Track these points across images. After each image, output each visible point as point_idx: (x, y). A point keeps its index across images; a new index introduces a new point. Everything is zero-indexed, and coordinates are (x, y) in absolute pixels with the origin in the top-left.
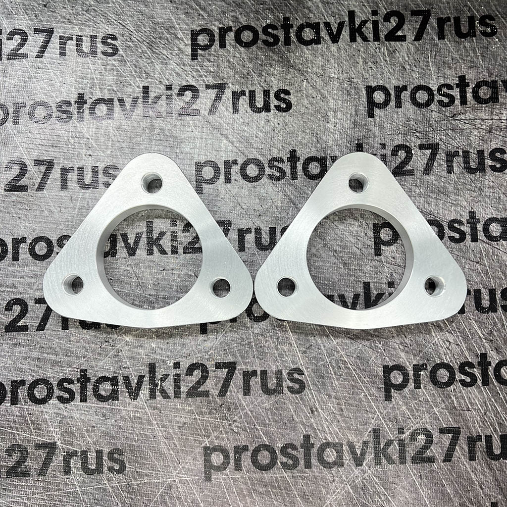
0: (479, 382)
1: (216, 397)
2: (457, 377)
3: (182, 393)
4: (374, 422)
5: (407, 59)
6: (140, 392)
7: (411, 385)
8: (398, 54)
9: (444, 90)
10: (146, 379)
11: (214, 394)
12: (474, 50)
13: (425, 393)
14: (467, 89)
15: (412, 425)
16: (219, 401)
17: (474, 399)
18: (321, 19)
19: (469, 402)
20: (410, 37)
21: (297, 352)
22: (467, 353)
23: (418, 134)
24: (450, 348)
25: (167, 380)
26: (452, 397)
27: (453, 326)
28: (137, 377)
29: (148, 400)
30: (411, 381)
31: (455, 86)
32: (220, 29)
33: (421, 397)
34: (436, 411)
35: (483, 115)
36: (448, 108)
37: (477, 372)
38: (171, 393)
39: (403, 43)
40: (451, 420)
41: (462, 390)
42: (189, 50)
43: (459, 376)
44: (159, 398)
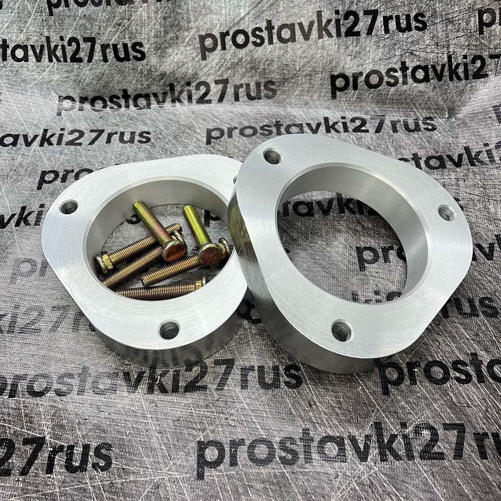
0: (475, 379)
2: (451, 374)
5: (371, 143)
7: (407, 382)
8: (363, 140)
14: (420, 161)
15: (414, 419)
17: (472, 396)
18: (304, 122)
19: (468, 399)
22: (457, 352)
24: (440, 347)
26: (450, 393)
31: (410, 160)
32: (229, 128)
33: (419, 393)
34: (435, 406)
37: (470, 369)
39: (367, 134)
40: (453, 416)
41: (459, 387)
42: (205, 140)
43: (453, 374)
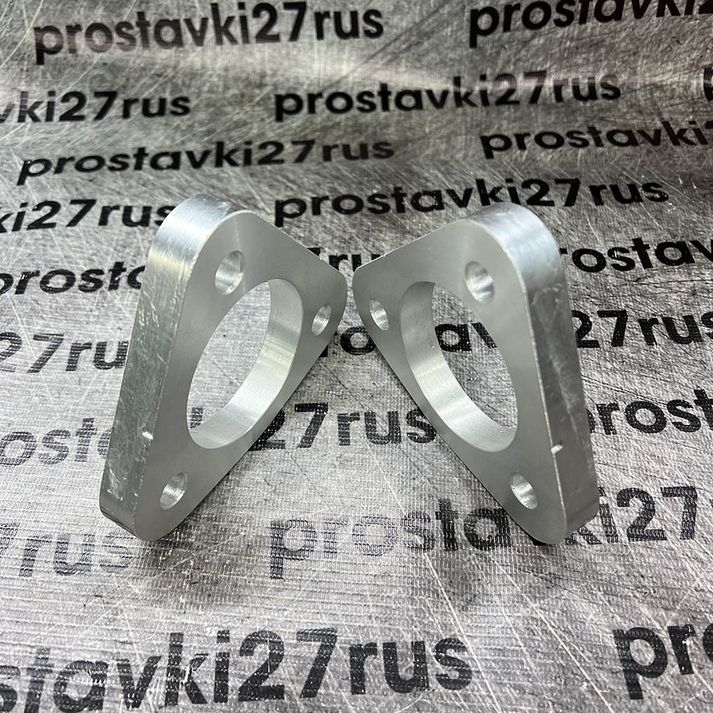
1: (297, 699)
3: (230, 691)
6: (148, 691)
9: (617, 254)
10: (163, 663)
11: (294, 693)
12: (644, 214)
13: (704, 682)
16: (303, 707)
20: (559, 202)
21: (450, 609)
23: (593, 300)
25: (202, 665)
29: (160, 707)
30: (672, 659)
35: (678, 277)
36: (628, 272)
38: (209, 691)
44: (184, 702)
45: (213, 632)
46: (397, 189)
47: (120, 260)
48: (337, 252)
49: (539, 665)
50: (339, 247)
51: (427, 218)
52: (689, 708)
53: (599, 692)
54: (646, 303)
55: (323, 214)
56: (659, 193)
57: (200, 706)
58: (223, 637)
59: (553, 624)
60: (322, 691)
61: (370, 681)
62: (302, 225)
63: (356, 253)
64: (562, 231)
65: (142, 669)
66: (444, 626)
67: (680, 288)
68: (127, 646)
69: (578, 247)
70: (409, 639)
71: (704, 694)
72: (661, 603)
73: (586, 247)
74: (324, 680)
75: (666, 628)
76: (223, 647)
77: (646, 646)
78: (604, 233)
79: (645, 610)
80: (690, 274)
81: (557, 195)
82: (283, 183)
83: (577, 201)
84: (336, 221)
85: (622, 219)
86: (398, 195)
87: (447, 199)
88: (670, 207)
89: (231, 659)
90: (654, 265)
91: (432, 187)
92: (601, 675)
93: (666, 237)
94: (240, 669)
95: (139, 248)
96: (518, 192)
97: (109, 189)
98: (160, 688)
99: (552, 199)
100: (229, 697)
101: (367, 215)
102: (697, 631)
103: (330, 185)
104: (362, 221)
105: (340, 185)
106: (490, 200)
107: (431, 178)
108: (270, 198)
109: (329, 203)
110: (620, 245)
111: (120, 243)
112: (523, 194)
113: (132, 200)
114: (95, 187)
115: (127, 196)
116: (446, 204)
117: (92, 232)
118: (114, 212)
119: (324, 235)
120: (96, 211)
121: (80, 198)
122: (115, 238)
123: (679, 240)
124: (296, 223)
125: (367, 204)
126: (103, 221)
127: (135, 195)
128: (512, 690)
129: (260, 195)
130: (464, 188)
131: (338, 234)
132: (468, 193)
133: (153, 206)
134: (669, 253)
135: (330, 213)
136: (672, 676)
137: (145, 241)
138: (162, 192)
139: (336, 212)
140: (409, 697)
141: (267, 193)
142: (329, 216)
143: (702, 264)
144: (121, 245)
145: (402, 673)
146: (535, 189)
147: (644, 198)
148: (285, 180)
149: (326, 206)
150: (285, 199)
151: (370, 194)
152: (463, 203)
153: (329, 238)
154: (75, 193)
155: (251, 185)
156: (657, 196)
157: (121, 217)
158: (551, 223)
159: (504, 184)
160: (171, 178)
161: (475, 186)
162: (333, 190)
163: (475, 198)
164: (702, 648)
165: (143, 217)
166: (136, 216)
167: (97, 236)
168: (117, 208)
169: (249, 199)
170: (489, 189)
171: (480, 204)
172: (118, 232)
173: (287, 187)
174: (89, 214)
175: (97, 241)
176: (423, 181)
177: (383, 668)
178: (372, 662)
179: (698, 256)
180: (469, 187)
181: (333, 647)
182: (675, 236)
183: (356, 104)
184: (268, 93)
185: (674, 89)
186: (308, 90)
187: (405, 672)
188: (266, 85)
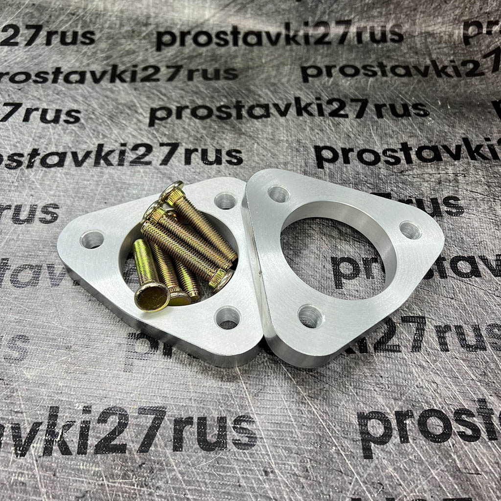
1: (135, 453)
3: (89, 447)
4: (353, 489)
6: (31, 446)
9: (389, 153)
10: (43, 427)
11: (133, 449)
12: (411, 125)
13: (416, 449)
16: (138, 459)
20: (352, 115)
21: (246, 395)
23: (368, 185)
25: (71, 429)
27: (437, 365)
28: (32, 424)
29: (40, 457)
30: (395, 433)
35: (430, 171)
36: (395, 166)
38: (74, 447)
44: (56, 453)
45: (80, 406)
46: (238, 102)
47: (36, 147)
48: (191, 147)
49: (304, 434)
50: (193, 143)
51: (258, 123)
52: (403, 466)
53: (343, 453)
54: (406, 189)
55: (184, 118)
56: (424, 110)
57: (67, 456)
58: (87, 410)
59: (316, 406)
60: (152, 448)
61: (186, 442)
62: (168, 126)
63: (204, 147)
64: (352, 136)
65: (28, 430)
66: (241, 406)
67: (430, 179)
68: (19, 415)
69: (362, 147)
70: (216, 415)
71: (415, 457)
72: (392, 395)
73: (367, 147)
74: (154, 441)
75: (394, 412)
76: (87, 417)
77: (379, 424)
78: (381, 138)
79: (381, 400)
80: (438, 169)
81: (351, 110)
82: (158, 95)
83: (365, 115)
84: (192, 124)
85: (395, 129)
86: (239, 106)
87: (273, 110)
88: (430, 121)
89: (91, 426)
90: (414, 162)
91: (263, 101)
92: (346, 442)
93: (424, 142)
94: (97, 432)
95: (51, 139)
96: (324, 107)
97: (32, 96)
98: (40, 444)
99: (347, 113)
100: (88, 451)
101: (215, 121)
102: (415, 414)
103: (191, 98)
104: (211, 125)
105: (198, 98)
106: (303, 112)
107: (263, 95)
108: (147, 106)
109: (188, 111)
110: (392, 147)
111: (38, 135)
112: (327, 109)
113: (48, 105)
114: (22, 94)
115: (45, 102)
116: (272, 114)
117: (18, 126)
118: (35, 112)
119: (183, 134)
120: (22, 111)
121: (11, 102)
122: (34, 131)
123: (434, 144)
124: (163, 124)
125: (216, 113)
126: (26, 119)
127: (51, 101)
128: (283, 450)
129: (140, 104)
130: (286, 103)
131: (193, 133)
132: (288, 106)
133: (63, 109)
134: (425, 154)
135: (189, 118)
136: (394, 445)
137: (55, 134)
138: (70, 99)
139: (193, 118)
140: (212, 454)
141: (145, 102)
142: (187, 120)
143: (449, 162)
144: (38, 137)
145: (209, 438)
146: (336, 105)
147: (412, 114)
148: (159, 94)
149: (186, 113)
150: (158, 107)
151: (218, 105)
152: (283, 114)
153: (186, 136)
154: (8, 98)
155: (134, 96)
156: (422, 112)
157: (40, 116)
158: (345, 130)
159: (314, 101)
160: (78, 89)
161: (293, 102)
162: (193, 101)
163: (293, 111)
164: (417, 426)
165: (55, 117)
166: (50, 116)
167: (21, 129)
168: (37, 109)
169: (132, 106)
170: (303, 104)
171: (296, 115)
172: (36, 127)
173: (160, 98)
174: (16, 113)
175: (21, 132)
176: (257, 97)
177: (196, 434)
178: (189, 430)
179: (445, 156)
180: (289, 102)
181: (163, 419)
182: (430, 142)
183: (215, 40)
184: (152, 31)
185: (442, 36)
186: (180, 29)
187: (211, 437)
188: (150, 24)
